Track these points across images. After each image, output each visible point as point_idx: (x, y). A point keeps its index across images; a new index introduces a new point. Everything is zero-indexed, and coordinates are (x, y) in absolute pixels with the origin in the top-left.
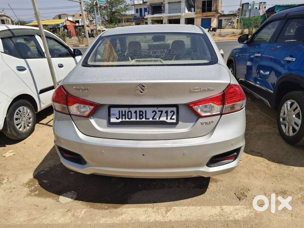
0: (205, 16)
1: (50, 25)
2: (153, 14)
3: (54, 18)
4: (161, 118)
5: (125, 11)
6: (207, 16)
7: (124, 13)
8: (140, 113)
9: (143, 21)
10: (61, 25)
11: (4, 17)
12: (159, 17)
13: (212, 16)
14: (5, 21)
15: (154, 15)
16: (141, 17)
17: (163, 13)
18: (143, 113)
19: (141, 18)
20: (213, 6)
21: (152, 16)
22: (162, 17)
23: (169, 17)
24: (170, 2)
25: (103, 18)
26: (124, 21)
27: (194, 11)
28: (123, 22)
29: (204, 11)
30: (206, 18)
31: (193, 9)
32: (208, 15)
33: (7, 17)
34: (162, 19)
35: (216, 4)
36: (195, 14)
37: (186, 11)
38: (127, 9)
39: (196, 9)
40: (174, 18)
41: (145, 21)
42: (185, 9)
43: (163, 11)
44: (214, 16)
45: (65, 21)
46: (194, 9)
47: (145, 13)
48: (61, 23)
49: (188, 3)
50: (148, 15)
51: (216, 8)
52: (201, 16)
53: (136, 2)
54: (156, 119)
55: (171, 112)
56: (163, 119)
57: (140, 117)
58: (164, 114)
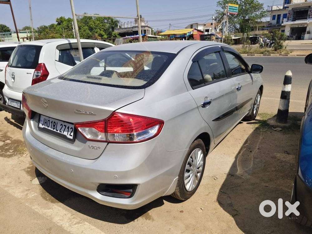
1: (178, 35)
2: (294, 20)
3: (186, 28)
5: (260, 18)
7: (259, 20)
8: (54, 124)
9: (280, 28)
10: (188, 34)
11: (146, 28)
12: (301, 24)
14: (147, 31)
15: (294, 22)
16: (278, 24)
17: (309, 18)
19: (276, 26)
21: (292, 23)
22: (306, 23)
25: (234, 26)
26: (258, 29)
28: (256, 30)
33: (149, 27)
34: (306, 26)
38: (263, 16)
41: (282, 29)
43: (309, 16)
45: (193, 31)
47: (283, 19)
48: (189, 33)
50: (287, 22)
53: (275, 8)
54: (61, 132)
55: (71, 129)
56: (65, 133)
57: (53, 127)
58: (67, 129)
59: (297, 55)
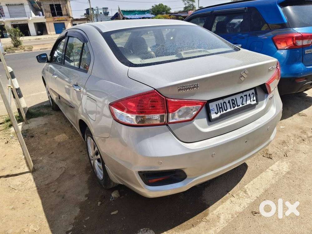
0: (57, 21)
4: (247, 102)
6: (59, 21)
8: (232, 102)
13: (64, 20)
17: (2, 16)
18: (234, 101)
20: (63, 10)
22: (2, 22)
23: (12, 21)
24: (8, 5)
27: (43, 15)
29: (54, 15)
30: (58, 22)
31: (41, 13)
32: (61, 19)
34: (3, 24)
35: (65, 8)
36: (45, 18)
37: (32, 15)
39: (44, 13)
40: (19, 23)
42: (31, 13)
43: (1, 14)
44: (67, 20)
46: (43, 13)
49: (33, 6)
51: (67, 12)
52: (53, 20)
54: (244, 104)
55: (252, 95)
56: (249, 102)
57: (233, 106)
58: (248, 97)
59: (41, 49)
